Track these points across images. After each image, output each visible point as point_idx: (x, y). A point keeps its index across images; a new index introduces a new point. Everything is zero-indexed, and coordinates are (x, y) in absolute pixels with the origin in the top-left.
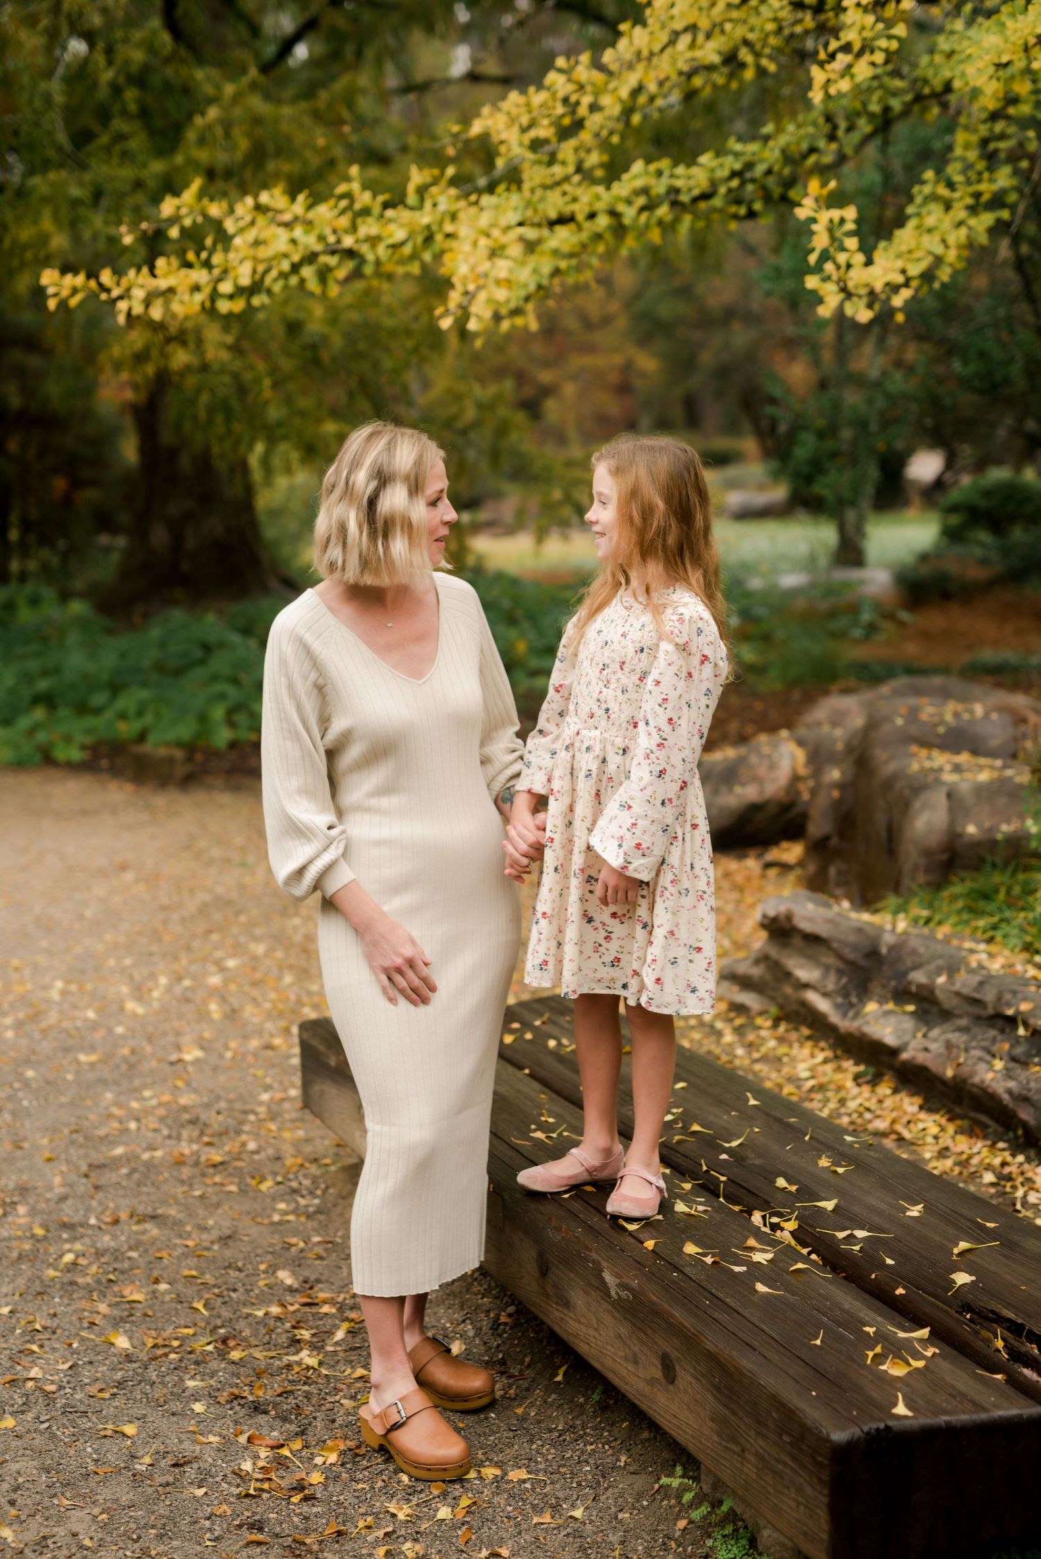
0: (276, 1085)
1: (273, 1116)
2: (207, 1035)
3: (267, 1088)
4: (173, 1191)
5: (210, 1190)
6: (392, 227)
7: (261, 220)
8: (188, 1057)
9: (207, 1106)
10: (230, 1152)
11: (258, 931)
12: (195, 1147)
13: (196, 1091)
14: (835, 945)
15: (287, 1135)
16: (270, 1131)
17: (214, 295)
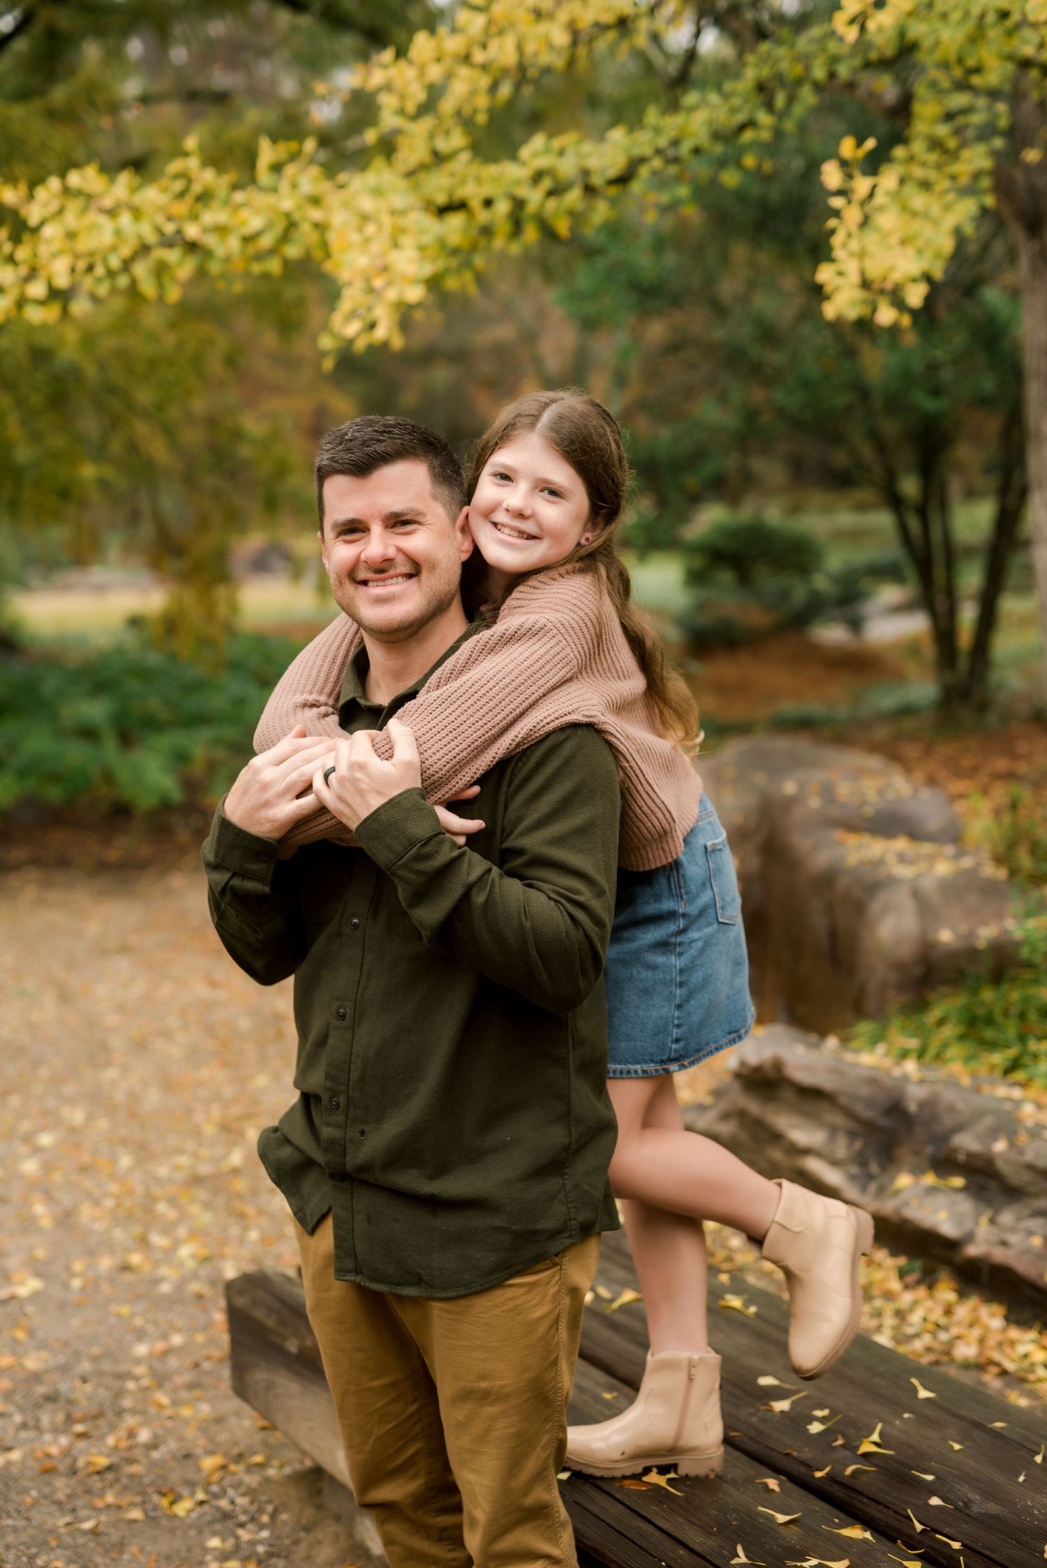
0: (150, 1329)
1: (160, 1380)
2: (40, 1253)
3: (140, 1335)
4: (50, 1523)
5: (103, 1518)
6: (245, 214)
7: (73, 206)
8: (23, 1291)
9: (64, 1369)
10: (116, 1448)
11: (69, 1089)
12: (64, 1440)
13: (43, 1345)
14: (844, 1100)
15: (186, 1412)
16: (160, 1406)
17: (21, 303)
